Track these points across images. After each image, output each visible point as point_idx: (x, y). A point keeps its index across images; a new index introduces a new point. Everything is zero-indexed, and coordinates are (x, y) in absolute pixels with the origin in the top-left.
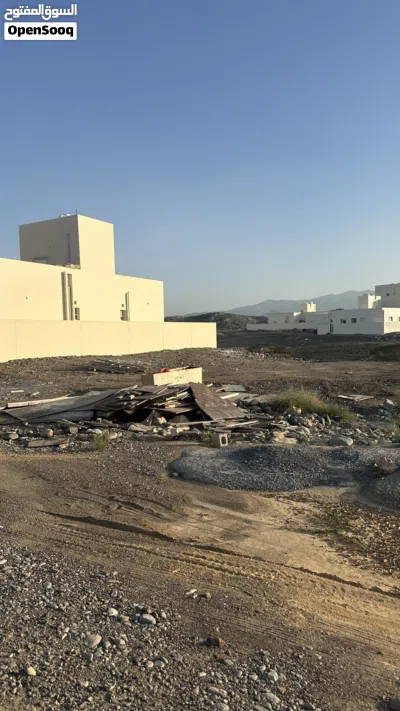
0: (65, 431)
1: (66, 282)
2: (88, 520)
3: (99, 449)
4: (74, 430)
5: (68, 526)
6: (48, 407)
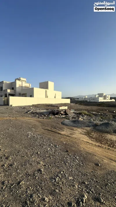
0: (45, 116)
1: (46, 92)
2: (48, 130)
3: (50, 119)
5: (45, 131)
6: (42, 112)
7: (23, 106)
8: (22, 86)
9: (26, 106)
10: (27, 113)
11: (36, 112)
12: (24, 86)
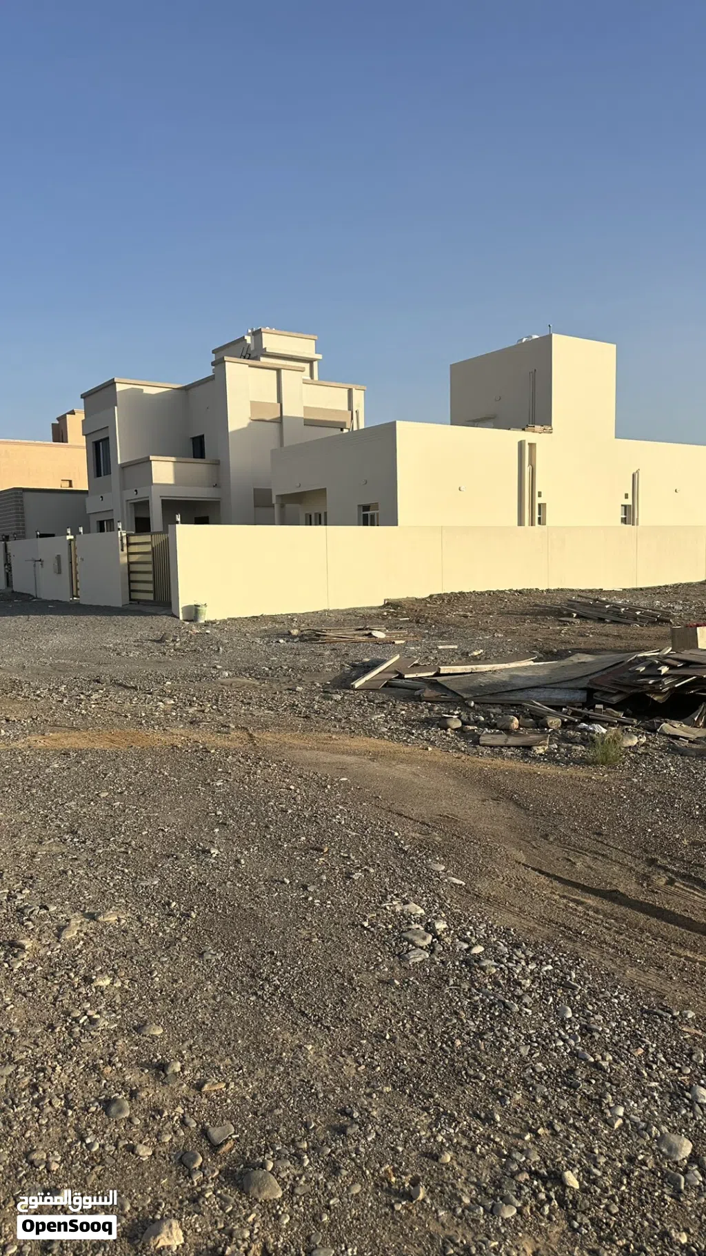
0: (539, 722)
1: (526, 455)
2: (613, 896)
3: (607, 762)
4: (554, 722)
5: (578, 903)
6: (504, 677)
7: (303, 617)
8: (280, 421)
9: (322, 616)
10: (344, 683)
11: (432, 684)
12: (300, 414)
